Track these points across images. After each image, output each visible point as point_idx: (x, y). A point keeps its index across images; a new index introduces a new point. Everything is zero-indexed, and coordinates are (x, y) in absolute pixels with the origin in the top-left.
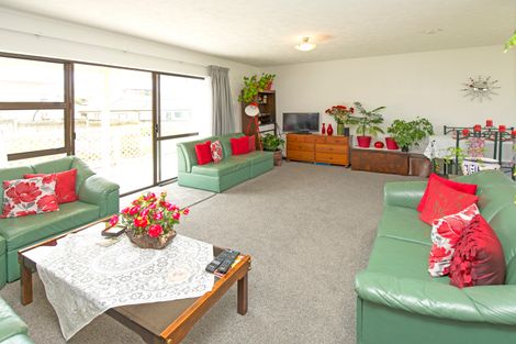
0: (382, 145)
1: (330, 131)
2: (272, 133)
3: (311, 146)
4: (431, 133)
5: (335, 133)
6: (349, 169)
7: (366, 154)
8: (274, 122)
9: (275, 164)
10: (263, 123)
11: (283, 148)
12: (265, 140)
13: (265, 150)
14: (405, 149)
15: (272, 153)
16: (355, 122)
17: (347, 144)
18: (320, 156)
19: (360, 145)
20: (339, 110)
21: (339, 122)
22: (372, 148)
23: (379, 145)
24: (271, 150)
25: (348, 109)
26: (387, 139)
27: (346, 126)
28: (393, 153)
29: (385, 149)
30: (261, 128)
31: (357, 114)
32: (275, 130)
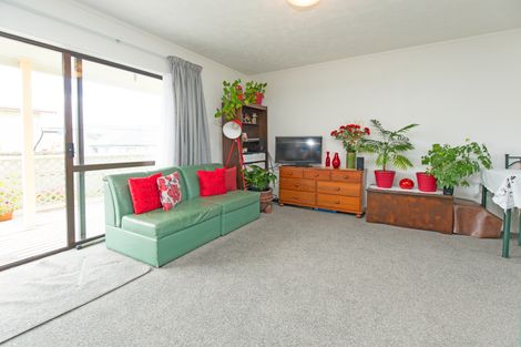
0: (411, 184)
1: (337, 164)
2: (262, 165)
3: (311, 183)
4: (488, 166)
5: (343, 166)
6: (364, 220)
7: (388, 197)
8: (265, 151)
9: (263, 211)
10: (251, 151)
11: (275, 185)
12: (251, 175)
13: (250, 189)
14: (448, 191)
15: (259, 193)
16: (372, 147)
17: (361, 181)
18: (323, 200)
19: (378, 185)
20: (349, 132)
21: (350, 150)
22: (396, 189)
23: (407, 183)
24: (258, 190)
25: (362, 129)
26: (418, 175)
27: (358, 155)
28: (428, 197)
29: (416, 190)
30: (247, 158)
31: (375, 136)
32: (266, 162)
